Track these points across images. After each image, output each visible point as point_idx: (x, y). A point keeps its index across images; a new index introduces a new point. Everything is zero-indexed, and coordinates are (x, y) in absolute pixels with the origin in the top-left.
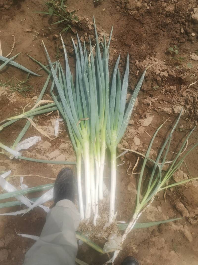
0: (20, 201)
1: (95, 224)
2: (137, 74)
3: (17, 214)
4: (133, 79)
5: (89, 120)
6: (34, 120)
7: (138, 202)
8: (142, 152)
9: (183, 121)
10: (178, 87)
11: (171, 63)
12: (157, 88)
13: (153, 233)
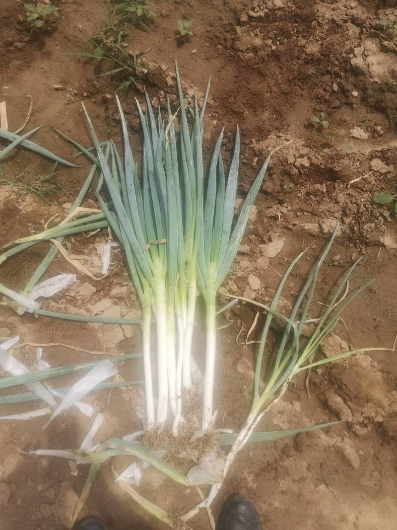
0: (34, 393)
1: (175, 432)
2: (254, 164)
3: (29, 418)
4: (248, 172)
5: (166, 243)
6: (65, 244)
7: (257, 393)
8: (263, 302)
9: (340, 247)
10: (330, 185)
11: (315, 144)
12: (291, 188)
13: (285, 452)
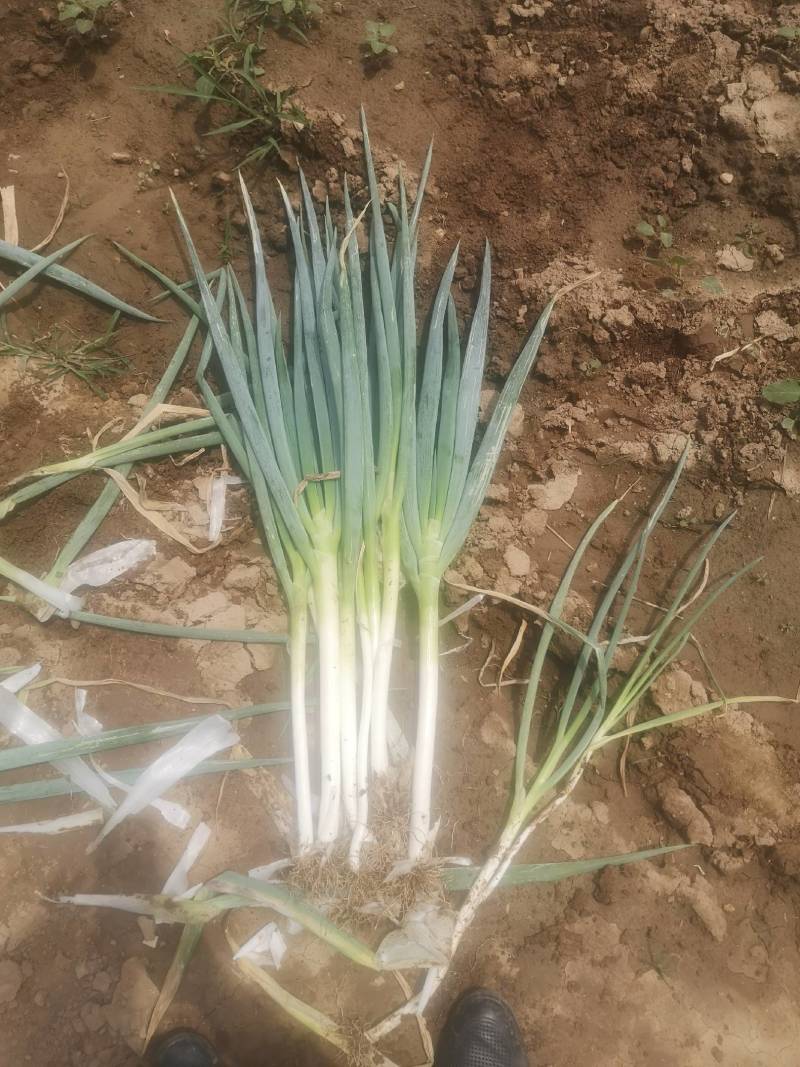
0: (68, 779)
1: (355, 862)
2: (520, 319)
3: (61, 830)
4: (507, 336)
5: (339, 479)
6: (132, 479)
7: (520, 786)
8: (536, 601)
9: (691, 489)
10: (673, 365)
11: (644, 280)
12: (594, 369)
13: (575, 904)
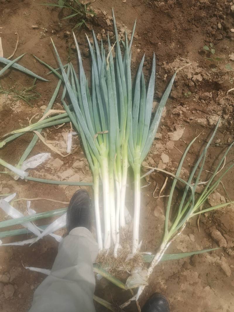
0: (27, 229)
1: (116, 255)
2: (165, 79)
3: (24, 244)
4: (161, 84)
5: (108, 133)
6: (42, 134)
7: (166, 230)
8: (171, 171)
9: (220, 134)
10: (215, 93)
11: (205, 65)
12: (189, 95)
13: (184, 266)
